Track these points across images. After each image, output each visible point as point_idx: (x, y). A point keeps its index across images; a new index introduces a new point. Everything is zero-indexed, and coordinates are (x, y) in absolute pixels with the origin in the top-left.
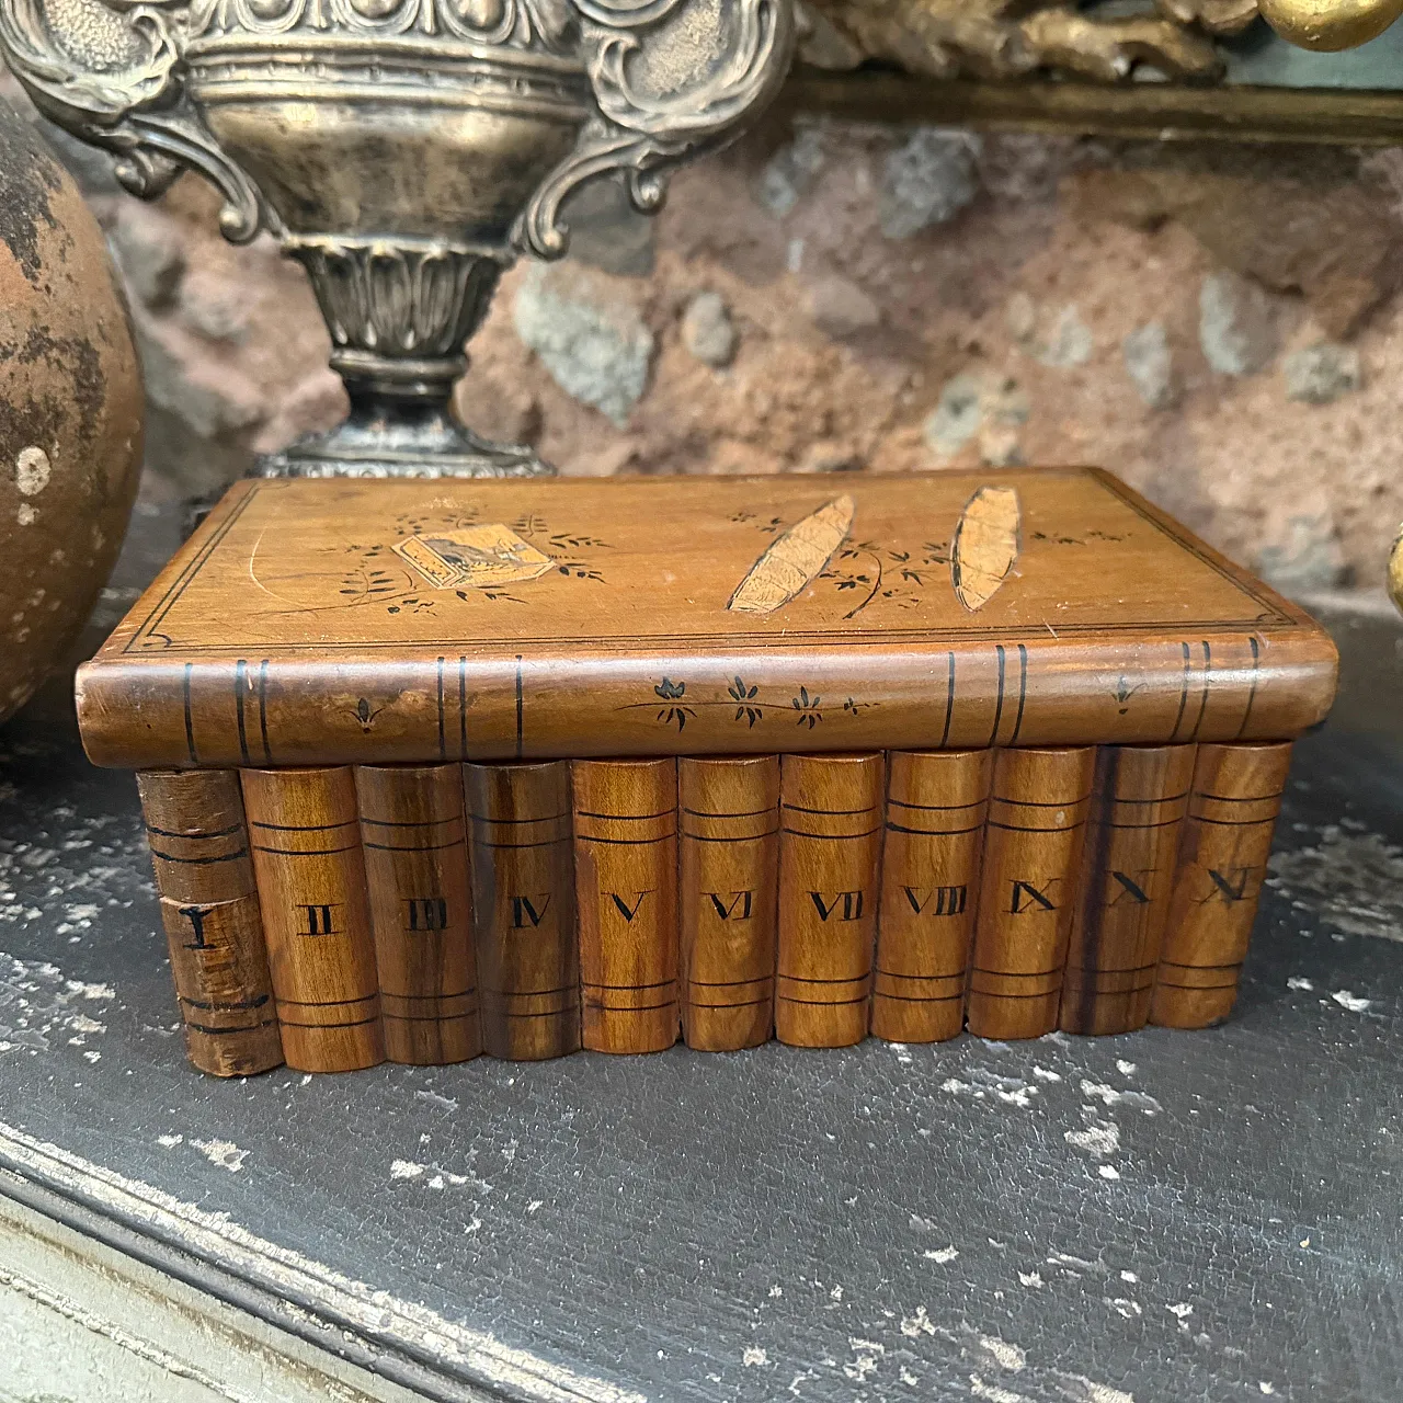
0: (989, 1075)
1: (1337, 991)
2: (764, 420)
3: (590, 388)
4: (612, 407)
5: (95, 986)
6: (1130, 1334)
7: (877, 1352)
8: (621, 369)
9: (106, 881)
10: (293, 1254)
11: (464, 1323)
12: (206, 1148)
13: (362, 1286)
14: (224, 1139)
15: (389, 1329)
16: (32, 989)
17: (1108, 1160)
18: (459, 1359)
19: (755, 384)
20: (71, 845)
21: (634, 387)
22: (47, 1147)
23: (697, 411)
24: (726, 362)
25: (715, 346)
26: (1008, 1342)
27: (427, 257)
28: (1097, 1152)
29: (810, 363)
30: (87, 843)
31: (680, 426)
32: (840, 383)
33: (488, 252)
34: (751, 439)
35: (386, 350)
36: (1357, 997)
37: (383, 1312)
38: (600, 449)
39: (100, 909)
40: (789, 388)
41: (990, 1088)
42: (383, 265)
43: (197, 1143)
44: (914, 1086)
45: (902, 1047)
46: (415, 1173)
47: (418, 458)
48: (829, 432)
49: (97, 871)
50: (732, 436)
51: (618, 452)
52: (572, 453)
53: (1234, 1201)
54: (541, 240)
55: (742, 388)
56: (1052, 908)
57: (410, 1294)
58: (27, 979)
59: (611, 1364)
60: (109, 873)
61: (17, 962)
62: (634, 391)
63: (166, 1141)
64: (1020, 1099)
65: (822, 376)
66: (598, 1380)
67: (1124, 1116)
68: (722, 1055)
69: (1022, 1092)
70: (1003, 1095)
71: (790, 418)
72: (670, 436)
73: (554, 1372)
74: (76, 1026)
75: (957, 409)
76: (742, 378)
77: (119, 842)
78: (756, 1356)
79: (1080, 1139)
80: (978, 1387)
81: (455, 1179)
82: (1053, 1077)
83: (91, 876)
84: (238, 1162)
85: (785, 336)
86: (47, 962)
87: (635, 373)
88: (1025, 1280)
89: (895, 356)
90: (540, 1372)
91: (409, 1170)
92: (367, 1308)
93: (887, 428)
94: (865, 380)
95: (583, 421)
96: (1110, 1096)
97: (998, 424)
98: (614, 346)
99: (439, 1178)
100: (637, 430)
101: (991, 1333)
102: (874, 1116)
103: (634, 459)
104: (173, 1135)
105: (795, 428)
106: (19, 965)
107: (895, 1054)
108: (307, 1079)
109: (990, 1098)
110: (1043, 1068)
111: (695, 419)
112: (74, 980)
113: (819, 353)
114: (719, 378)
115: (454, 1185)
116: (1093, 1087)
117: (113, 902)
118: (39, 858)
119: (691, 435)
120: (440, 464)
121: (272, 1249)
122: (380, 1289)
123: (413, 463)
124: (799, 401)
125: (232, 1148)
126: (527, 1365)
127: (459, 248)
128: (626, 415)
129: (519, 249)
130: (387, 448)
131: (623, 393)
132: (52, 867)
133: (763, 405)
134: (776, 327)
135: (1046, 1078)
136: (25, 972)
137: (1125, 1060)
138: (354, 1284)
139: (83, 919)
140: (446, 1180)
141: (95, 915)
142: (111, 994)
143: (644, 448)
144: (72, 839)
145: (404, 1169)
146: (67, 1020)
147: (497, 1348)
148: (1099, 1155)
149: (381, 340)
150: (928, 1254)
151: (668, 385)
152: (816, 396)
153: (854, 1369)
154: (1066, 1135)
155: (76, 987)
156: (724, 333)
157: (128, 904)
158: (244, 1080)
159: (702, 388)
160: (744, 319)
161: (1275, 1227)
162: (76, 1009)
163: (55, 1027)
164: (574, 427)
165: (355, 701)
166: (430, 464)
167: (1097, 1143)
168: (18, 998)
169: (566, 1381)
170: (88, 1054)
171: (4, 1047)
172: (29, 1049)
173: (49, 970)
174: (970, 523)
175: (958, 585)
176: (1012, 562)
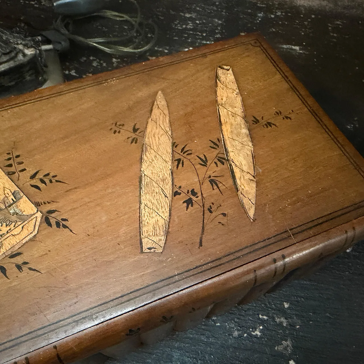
17: (291, 357)
28: (286, 353)
41: (248, 331)
64: (258, 333)
69: (258, 330)
70: (252, 333)
79: (280, 348)
82: (266, 318)
96: (285, 322)
109: (250, 336)
110: (262, 315)
116: (279, 319)
137: (286, 302)
148: (287, 355)
154: (276, 348)
167: (286, 348)
174: (223, 112)
175: (238, 191)
176: (254, 157)
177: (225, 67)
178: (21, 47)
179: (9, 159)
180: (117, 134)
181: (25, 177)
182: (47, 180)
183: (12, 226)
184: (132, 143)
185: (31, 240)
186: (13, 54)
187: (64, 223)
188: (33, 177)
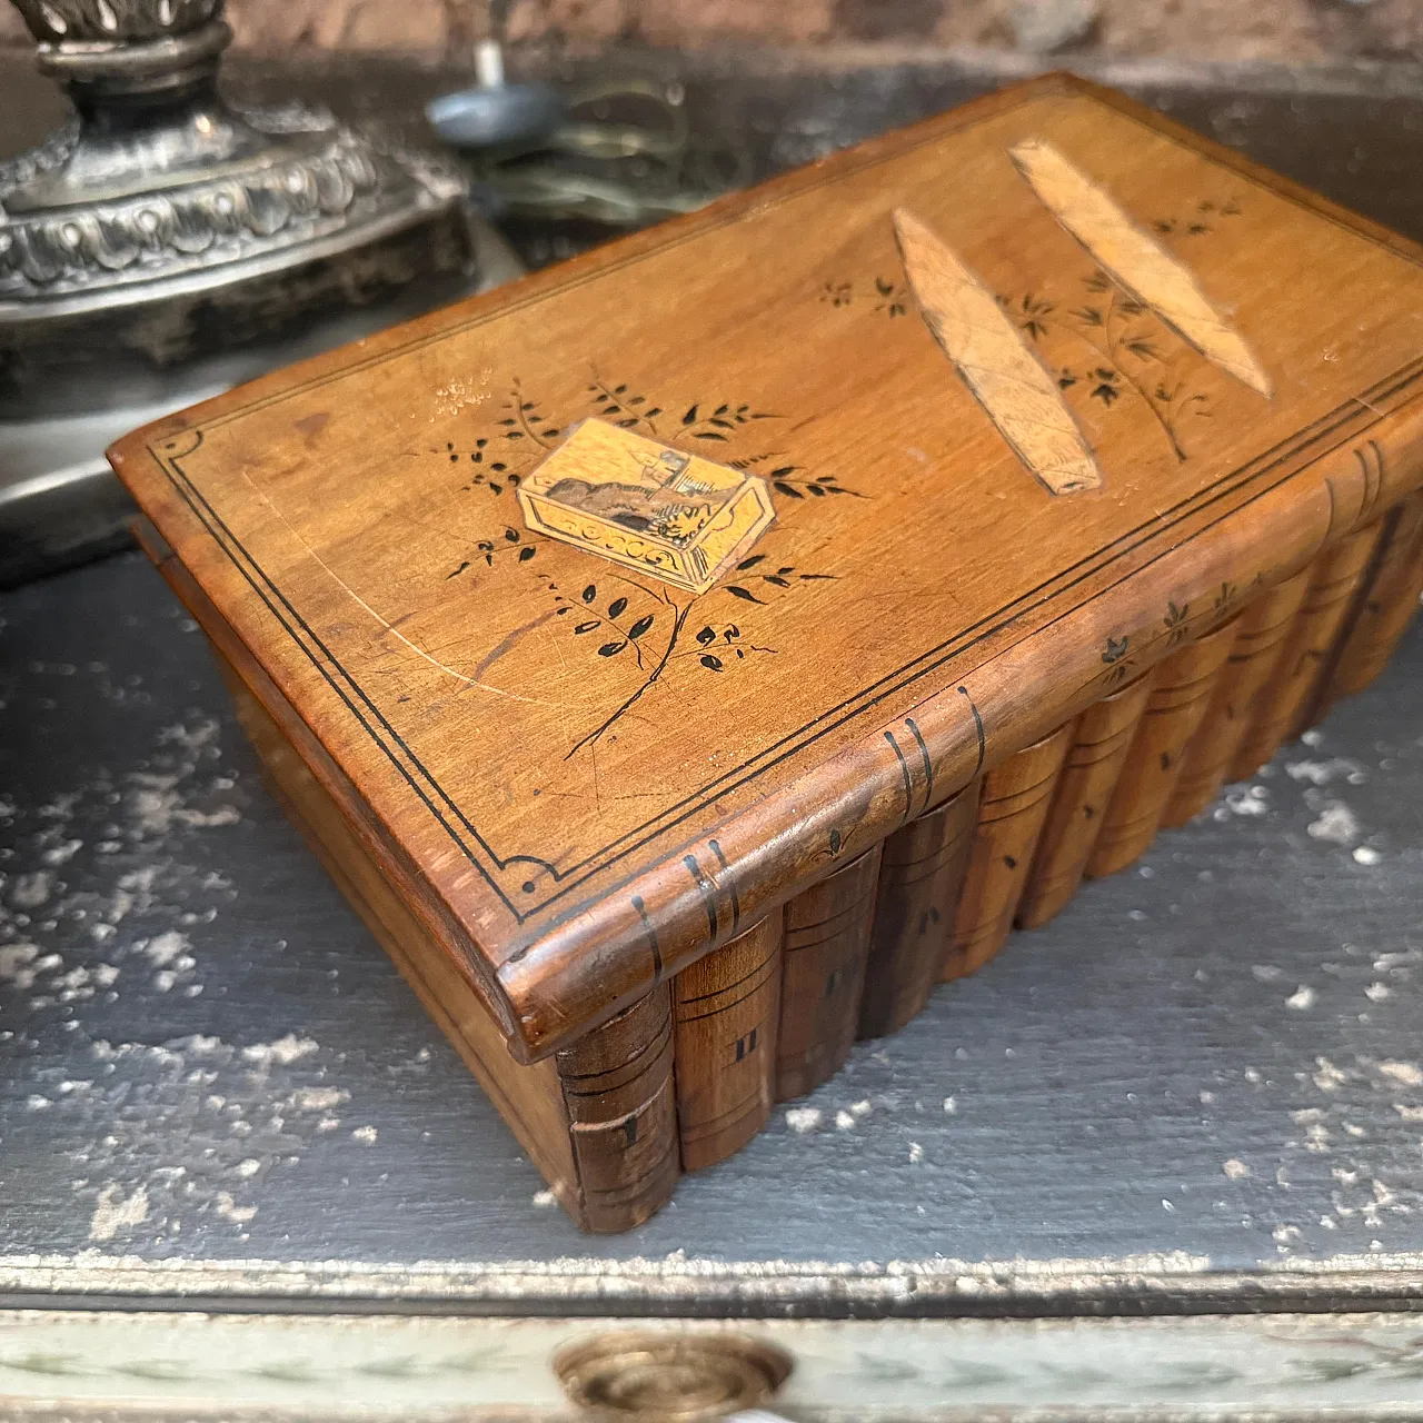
5: (281, 1043)
7: (1317, 1117)
9: (153, 891)
10: (778, 1262)
11: (992, 1257)
13: (872, 1263)
15: (920, 1290)
16: (211, 1077)
17: (1359, 842)
20: (57, 855)
22: (421, 1266)
26: (1398, 1059)
28: (1341, 836)
30: (76, 845)
39: (187, 936)
46: (815, 1118)
47: (208, 175)
49: (128, 881)
58: (190, 1067)
59: (1140, 1236)
60: (146, 877)
61: (157, 1050)
63: (544, 1199)
64: (1253, 806)
66: (1137, 1254)
67: (1338, 790)
69: (1249, 797)
70: (1237, 808)
73: (1097, 1266)
74: (308, 1103)
77: (115, 830)
78: (1235, 1168)
79: (1320, 830)
81: (858, 1108)
83: (130, 891)
86: (192, 1035)
88: (1371, 994)
90: (1082, 1270)
91: (806, 1117)
96: (1316, 772)
99: (842, 1114)
101: (1382, 1058)
106: (162, 1054)
109: (1230, 814)
112: (250, 1044)
115: (862, 1114)
116: (1297, 769)
117: (190, 918)
118: (35, 890)
120: (240, 176)
121: (757, 1268)
122: (891, 1261)
123: (205, 184)
130: (157, 169)
132: (66, 895)
136: (178, 1059)
138: (861, 1265)
139: (178, 956)
140: (850, 1113)
141: (189, 947)
142: (309, 1046)
144: (50, 846)
145: (802, 1118)
146: (292, 1100)
147: (1033, 1267)
148: (1345, 841)
149: (123, 23)
150: (1289, 1003)
153: (1312, 1141)
154: (1309, 830)
155: (257, 1052)
157: (213, 915)
162: (286, 1083)
163: (286, 1115)
166: (225, 179)
167: (1337, 828)
168: (204, 1097)
169: (1111, 1267)
170: (358, 1133)
171: (249, 1168)
172: (287, 1156)
173: (203, 1045)
178: (424, 178)
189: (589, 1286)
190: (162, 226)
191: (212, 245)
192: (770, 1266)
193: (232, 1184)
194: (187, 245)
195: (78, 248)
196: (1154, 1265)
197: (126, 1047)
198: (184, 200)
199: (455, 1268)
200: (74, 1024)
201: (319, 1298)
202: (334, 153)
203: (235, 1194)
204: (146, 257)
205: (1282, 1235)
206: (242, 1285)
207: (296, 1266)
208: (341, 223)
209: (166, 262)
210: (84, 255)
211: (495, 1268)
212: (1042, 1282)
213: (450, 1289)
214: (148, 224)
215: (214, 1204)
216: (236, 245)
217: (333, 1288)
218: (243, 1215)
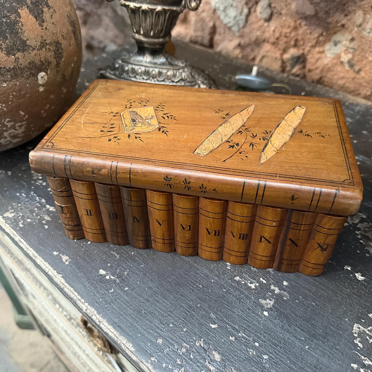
0: (248, 277)
1: (357, 273)
2: (277, 39)
3: (229, 22)
4: (235, 29)
5: (52, 207)
6: (249, 359)
7: (187, 347)
8: (238, 18)
10: (72, 289)
11: (101, 316)
12: (63, 257)
13: (83, 300)
14: (67, 255)
15: (87, 312)
16: (39, 205)
17: (267, 310)
18: (98, 323)
19: (276, 28)
21: (242, 23)
23: (258, 33)
24: (269, 19)
25: (266, 15)
26: (219, 353)
27: (157, 10)
28: (266, 306)
29: (292, 24)
31: (253, 37)
32: (301, 31)
33: (175, 8)
34: (274, 44)
35: (146, 35)
36: (362, 276)
37: (86, 308)
38: (231, 41)
40: (286, 30)
41: (247, 281)
42: (145, 12)
43: (61, 255)
44: (228, 276)
45: (229, 264)
46: (104, 273)
47: (153, 66)
48: (295, 45)
50: (268, 42)
51: (236, 42)
52: (223, 40)
53: (295, 330)
54: (191, 5)
55: (272, 28)
56: (270, 243)
57: (92, 305)
58: (38, 202)
59: (128, 335)
61: (37, 197)
62: (241, 25)
63: (55, 253)
64: (253, 286)
65: (296, 28)
66: (124, 338)
67: (278, 298)
68: (184, 257)
69: (254, 284)
70: (249, 284)
71: (285, 40)
72: (250, 39)
73: (115, 333)
74: (45, 217)
75: (336, 44)
76: (273, 25)
78: (160, 341)
79: (263, 302)
80: (207, 363)
81: (112, 277)
82: (264, 282)
84: (68, 262)
85: (286, 15)
86: (44, 198)
87: (242, 20)
88: (231, 338)
89: (318, 26)
90: (113, 332)
91: (103, 272)
92: (84, 305)
93: (314, 46)
94: (308, 31)
95: (227, 31)
96: (277, 291)
97: (346, 51)
98: (237, 10)
99: (108, 276)
100: (241, 36)
101: (215, 350)
102: (214, 282)
103: (239, 45)
104: (57, 252)
105: (286, 43)
106: (37, 198)
107: (227, 266)
108: (89, 242)
109: (246, 284)
110: (263, 279)
111: (258, 36)
112: (48, 204)
113: (295, 21)
114: (266, 24)
115: (111, 279)
116: (274, 287)
119: (256, 40)
120: (159, 68)
122: (87, 302)
123: (152, 67)
124: (288, 35)
125: (68, 258)
126: (111, 330)
127: (166, 8)
128: (239, 31)
129: (185, 7)
130: (146, 62)
131: (238, 25)
133: (277, 35)
134: (283, 12)
135: (262, 281)
136: (38, 200)
137: (286, 281)
138: (82, 300)
140: (110, 277)
142: (54, 210)
143: (243, 42)
145: (102, 272)
146: (44, 216)
147: (106, 324)
148: (266, 308)
149: (144, 33)
150: (211, 325)
151: (251, 24)
152: (293, 34)
153: (181, 350)
154: (260, 300)
155: (48, 206)
156: (268, 11)
158: (76, 240)
159: (261, 26)
160: (274, 7)
161: (301, 340)
162: (46, 213)
163: (41, 217)
164: (224, 33)
165: (91, 170)
166: (156, 68)
167: (267, 304)
168: (35, 207)
169: (118, 336)
170: (45, 226)
171: (29, 220)
172: (34, 222)
173: (43, 201)
174: (283, 123)
175: (263, 152)
176: (285, 143)
177: (302, 107)
178: (199, 82)
179: (159, 105)
180: (217, 113)
181: (161, 114)
182: (170, 117)
183: (143, 125)
184: (222, 118)
185: (148, 132)
186: (193, 84)
187: (166, 132)
188: (164, 114)
189: (47, 270)
190: (141, 72)
191: (149, 79)
192: (70, 288)
193: (24, 221)
194: (145, 78)
195: (127, 71)
196: (125, 342)
197: (35, 194)
198: (147, 69)
199: (35, 253)
200: (33, 187)
201: (18, 244)
202: (181, 71)
203: (23, 222)
204: (137, 77)
205: (153, 359)
206: (12, 235)
207: (19, 237)
208: (175, 84)
209: (140, 79)
210: (127, 72)
211: (38, 257)
212: (105, 328)
213: (32, 256)
214: (140, 71)
215: (20, 222)
216: (153, 80)
217: (20, 244)
218: (21, 226)
